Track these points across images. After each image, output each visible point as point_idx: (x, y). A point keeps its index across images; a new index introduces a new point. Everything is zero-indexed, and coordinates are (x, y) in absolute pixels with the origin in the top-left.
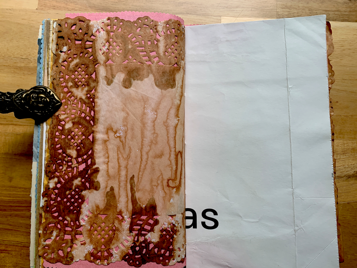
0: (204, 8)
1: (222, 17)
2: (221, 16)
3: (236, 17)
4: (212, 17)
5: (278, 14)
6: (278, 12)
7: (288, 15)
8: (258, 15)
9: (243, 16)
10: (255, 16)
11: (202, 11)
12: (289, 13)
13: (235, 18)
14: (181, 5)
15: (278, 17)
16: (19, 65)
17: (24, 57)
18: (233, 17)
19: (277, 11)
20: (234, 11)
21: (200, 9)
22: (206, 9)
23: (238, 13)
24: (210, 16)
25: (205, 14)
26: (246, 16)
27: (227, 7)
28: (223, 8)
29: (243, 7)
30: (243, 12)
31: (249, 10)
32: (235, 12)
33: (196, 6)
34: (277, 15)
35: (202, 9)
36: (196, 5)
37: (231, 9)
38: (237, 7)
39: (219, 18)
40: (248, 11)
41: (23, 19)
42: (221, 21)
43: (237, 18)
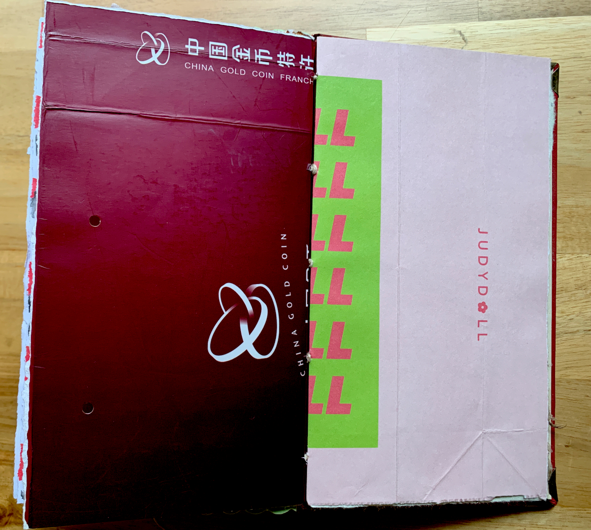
0: (334, 16)
1: (367, 30)
2: (365, 28)
3: (395, 27)
4: (349, 31)
5: (481, 12)
6: (481, 8)
7: (502, 11)
8: (439, 18)
9: (409, 24)
10: (434, 21)
11: (330, 22)
12: (503, 8)
13: (395, 29)
14: (289, 15)
15: (480, 18)
16: (14, 148)
17: (21, 134)
18: (391, 27)
19: (480, 5)
20: (392, 15)
21: (325, 19)
22: (338, 17)
23: (400, 18)
24: (345, 31)
25: (336, 26)
26: (415, 23)
27: (377, 10)
28: (369, 11)
29: (409, 6)
30: (409, 15)
31: (421, 10)
32: (394, 16)
33: (317, 15)
34: (478, 14)
35: (328, 18)
36: (317, 13)
37: (386, 12)
38: (397, 8)
39: (362, 32)
40: (420, 13)
41: (18, 69)
42: (367, 37)
43: (399, 29)
